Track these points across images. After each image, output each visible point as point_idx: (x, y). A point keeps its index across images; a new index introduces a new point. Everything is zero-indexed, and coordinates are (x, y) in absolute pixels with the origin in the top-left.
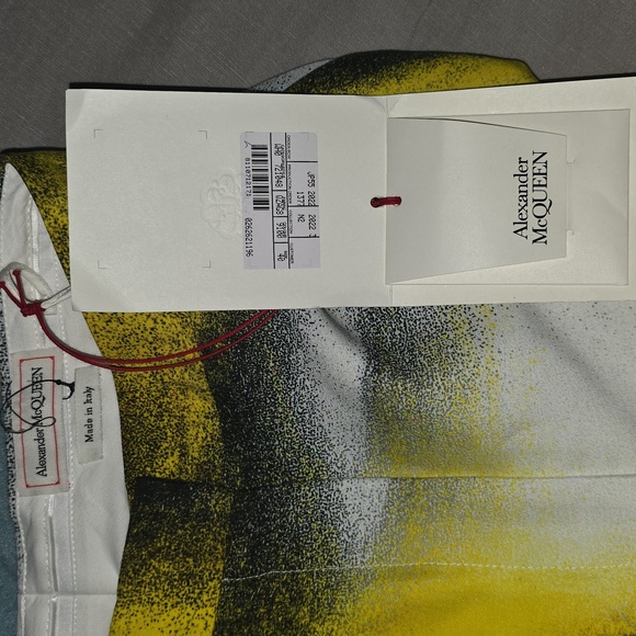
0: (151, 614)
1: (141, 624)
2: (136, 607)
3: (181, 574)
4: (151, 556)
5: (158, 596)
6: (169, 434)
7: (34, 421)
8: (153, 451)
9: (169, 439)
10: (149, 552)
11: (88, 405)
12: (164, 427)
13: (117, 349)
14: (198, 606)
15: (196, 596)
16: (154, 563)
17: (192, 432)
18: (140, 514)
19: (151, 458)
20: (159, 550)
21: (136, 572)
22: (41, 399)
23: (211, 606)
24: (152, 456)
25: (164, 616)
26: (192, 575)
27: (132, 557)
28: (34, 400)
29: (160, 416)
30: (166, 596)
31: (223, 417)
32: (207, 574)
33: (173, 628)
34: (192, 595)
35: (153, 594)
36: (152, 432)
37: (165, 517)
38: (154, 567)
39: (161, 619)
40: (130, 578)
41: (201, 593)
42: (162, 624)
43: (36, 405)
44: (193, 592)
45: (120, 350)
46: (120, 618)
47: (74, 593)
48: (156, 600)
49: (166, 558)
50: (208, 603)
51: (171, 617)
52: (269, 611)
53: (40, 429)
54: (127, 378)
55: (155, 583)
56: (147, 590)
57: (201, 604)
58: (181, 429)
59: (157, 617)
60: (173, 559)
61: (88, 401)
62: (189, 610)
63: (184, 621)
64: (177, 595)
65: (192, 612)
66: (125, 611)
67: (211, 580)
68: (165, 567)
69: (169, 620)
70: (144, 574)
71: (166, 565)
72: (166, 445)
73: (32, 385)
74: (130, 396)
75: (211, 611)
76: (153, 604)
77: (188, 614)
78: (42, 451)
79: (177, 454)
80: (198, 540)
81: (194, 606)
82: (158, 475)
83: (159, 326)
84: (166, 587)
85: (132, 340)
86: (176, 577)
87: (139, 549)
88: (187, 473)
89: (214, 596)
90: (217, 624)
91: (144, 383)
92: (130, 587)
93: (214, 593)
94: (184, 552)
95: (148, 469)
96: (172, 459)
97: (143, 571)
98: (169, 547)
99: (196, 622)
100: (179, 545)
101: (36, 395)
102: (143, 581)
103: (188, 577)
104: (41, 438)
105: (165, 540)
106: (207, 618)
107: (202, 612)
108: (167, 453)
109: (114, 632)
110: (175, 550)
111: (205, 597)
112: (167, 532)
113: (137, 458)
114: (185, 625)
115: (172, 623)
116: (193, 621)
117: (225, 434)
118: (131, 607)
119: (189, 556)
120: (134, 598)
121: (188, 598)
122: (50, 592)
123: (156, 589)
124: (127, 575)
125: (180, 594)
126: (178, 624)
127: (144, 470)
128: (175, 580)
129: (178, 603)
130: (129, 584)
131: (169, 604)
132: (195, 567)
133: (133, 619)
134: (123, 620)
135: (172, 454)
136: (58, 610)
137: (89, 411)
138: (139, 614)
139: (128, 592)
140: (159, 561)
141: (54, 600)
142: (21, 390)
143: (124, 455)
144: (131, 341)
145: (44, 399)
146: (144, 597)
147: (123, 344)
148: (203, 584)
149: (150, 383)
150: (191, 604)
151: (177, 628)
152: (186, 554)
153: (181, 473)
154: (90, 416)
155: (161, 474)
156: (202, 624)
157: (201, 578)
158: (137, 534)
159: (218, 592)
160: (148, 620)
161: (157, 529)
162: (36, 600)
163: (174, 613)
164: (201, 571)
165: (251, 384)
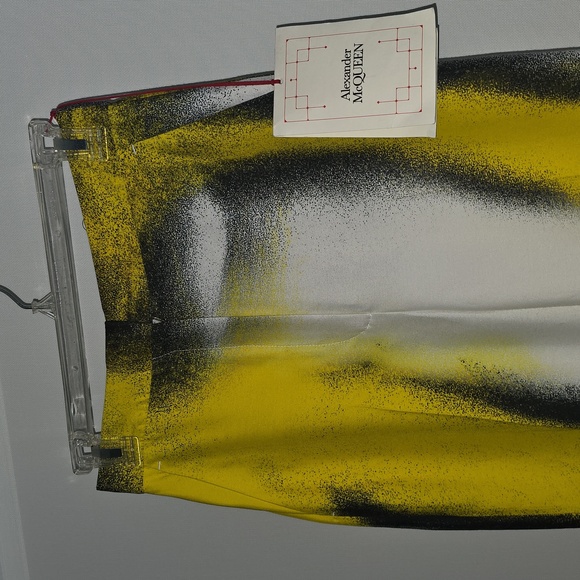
0: (123, 376)
1: (119, 380)
3: (133, 361)
4: (118, 354)
5: (124, 370)
8: (115, 295)
12: (120, 284)
13: (98, 240)
16: (120, 357)
17: (133, 285)
20: (121, 352)
24: (114, 297)
25: (128, 377)
29: (117, 278)
30: (128, 369)
31: (149, 277)
33: (133, 381)
35: (122, 369)
39: (127, 379)
42: (128, 381)
44: (140, 366)
49: (125, 354)
51: (132, 377)
52: (176, 368)
54: (100, 258)
55: (122, 364)
56: (119, 367)
57: (144, 370)
58: (128, 284)
59: (125, 378)
60: (128, 355)
63: (138, 378)
64: (133, 368)
65: (140, 374)
68: (125, 358)
69: (131, 379)
70: (117, 361)
75: (149, 372)
76: (122, 373)
79: (126, 296)
81: (141, 371)
83: (120, 229)
84: (127, 366)
85: (106, 236)
87: (112, 351)
90: (153, 376)
97: (116, 359)
98: (126, 351)
99: (143, 377)
102: (117, 364)
103: (136, 361)
106: (148, 375)
107: (145, 373)
110: (128, 352)
113: (107, 298)
117: (150, 286)
121: (138, 369)
123: (123, 367)
126: (135, 379)
128: (131, 363)
129: (134, 371)
131: (130, 373)
138: (117, 376)
140: (122, 356)
146: (118, 370)
151: (135, 381)
156: (146, 377)
159: (151, 364)
160: (122, 379)
163: (133, 375)
164: (142, 358)
165: (164, 264)
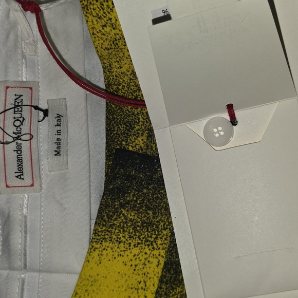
0: (118, 250)
1: (110, 257)
2: (107, 244)
3: (143, 222)
4: (122, 206)
5: (124, 237)
6: (141, 119)
7: (15, 136)
8: (128, 130)
9: (141, 123)
10: (120, 203)
11: (58, 128)
12: (138, 114)
13: (108, 50)
14: (153, 248)
15: (152, 240)
16: (124, 211)
18: (116, 174)
19: (127, 135)
20: (128, 202)
21: (110, 217)
22: (21, 119)
23: (163, 249)
24: (127, 134)
25: (128, 253)
26: (151, 224)
27: (107, 206)
28: (16, 120)
30: (130, 237)
32: (162, 224)
33: (134, 263)
34: (150, 239)
35: (121, 235)
36: (129, 116)
37: (135, 179)
38: (123, 215)
39: (125, 255)
40: (105, 221)
41: (156, 238)
42: (126, 259)
43: (17, 123)
44: (151, 237)
45: (110, 51)
46: (94, 250)
47: (40, 271)
48: (123, 239)
49: (133, 209)
50: (161, 247)
51: (133, 254)
53: (19, 142)
54: (114, 74)
55: (123, 227)
56: (117, 231)
57: (155, 246)
59: (122, 253)
60: (138, 210)
61: (58, 125)
62: (147, 250)
63: (143, 258)
64: (139, 237)
65: (149, 252)
66: (98, 246)
67: (165, 229)
69: (131, 256)
70: (116, 219)
71: (133, 214)
72: (138, 127)
73: (14, 108)
74: (115, 87)
75: (163, 253)
76: (120, 242)
77: (146, 253)
78: (20, 160)
79: (145, 134)
80: (157, 198)
81: (151, 247)
82: (130, 148)
84: (131, 231)
86: (139, 224)
87: (113, 200)
88: (152, 150)
89: (166, 242)
90: (166, 263)
91: (126, 79)
92: (104, 228)
93: (166, 239)
94: (147, 207)
95: (124, 143)
96: (142, 138)
97: (115, 216)
98: (136, 201)
99: (151, 259)
100: (143, 200)
101: (18, 115)
102: (114, 224)
103: (148, 224)
104: (19, 149)
105: (134, 195)
106: (160, 258)
107: (156, 252)
108: (138, 133)
109: (89, 261)
110: (140, 204)
111: (159, 242)
112: (135, 190)
113: (117, 134)
114: (143, 261)
115: (133, 259)
116: (149, 259)
118: (104, 243)
119: (150, 209)
120: (106, 237)
121: (147, 241)
122: (21, 270)
123: (124, 231)
124: (102, 219)
125: (141, 237)
126: (138, 260)
127: (121, 144)
128: (138, 226)
129: (139, 244)
130: (103, 225)
131: (132, 244)
132: (154, 218)
133: (105, 252)
134: (97, 252)
135: (142, 135)
136: (26, 284)
137: (59, 132)
138: (109, 249)
139: (102, 232)
140: (128, 211)
141: (23, 276)
142: (5, 111)
143: (107, 130)
144: (120, 44)
145: (24, 119)
146: (114, 237)
147: (113, 47)
148: (158, 231)
149: (131, 79)
150: (149, 245)
151: (137, 263)
152: (148, 208)
153: (147, 148)
154: (59, 137)
155: (133, 147)
156: (155, 261)
157: (157, 227)
158: (113, 189)
159: (169, 239)
160: (116, 254)
161: (129, 187)
162: (8, 275)
163: (135, 251)
164: (157, 222)
